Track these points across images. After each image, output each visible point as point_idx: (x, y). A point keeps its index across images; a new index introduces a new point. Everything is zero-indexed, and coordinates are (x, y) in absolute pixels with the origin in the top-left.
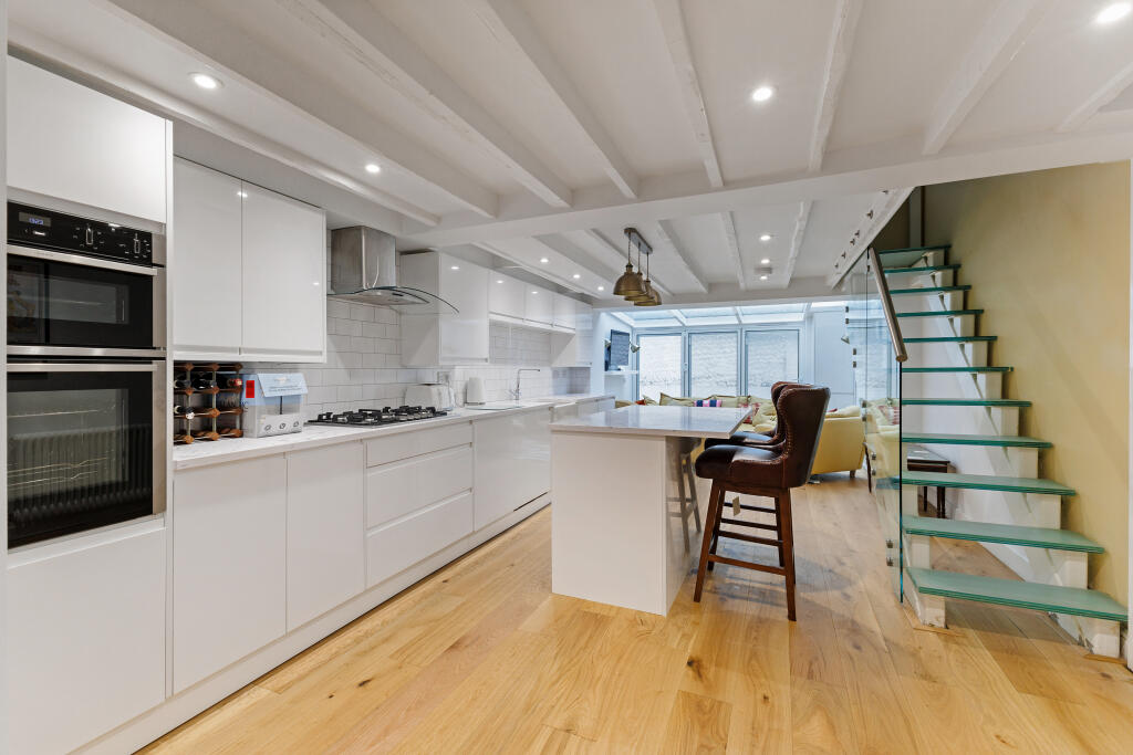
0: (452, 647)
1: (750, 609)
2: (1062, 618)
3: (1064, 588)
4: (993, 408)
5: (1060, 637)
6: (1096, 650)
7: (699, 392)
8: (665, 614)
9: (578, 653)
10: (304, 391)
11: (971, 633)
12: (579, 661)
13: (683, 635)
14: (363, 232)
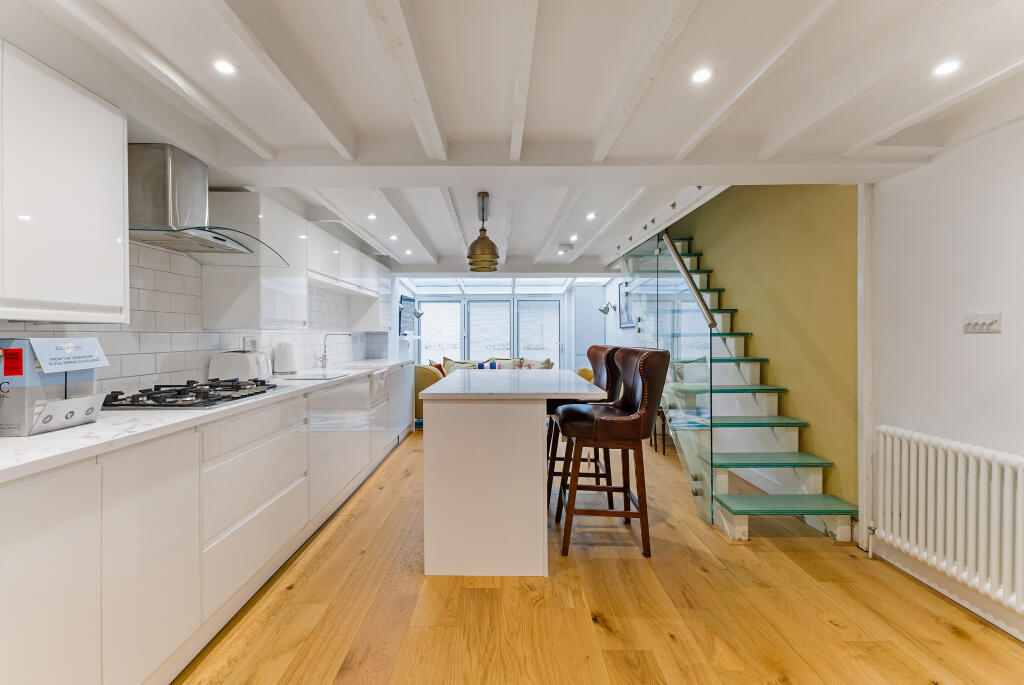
0: (343, 669)
1: (610, 553)
2: (809, 519)
3: (810, 496)
4: (741, 364)
5: (811, 533)
6: (838, 539)
7: (477, 357)
8: (546, 575)
9: (489, 638)
10: (104, 362)
11: (764, 540)
12: (494, 645)
13: (574, 592)
14: (169, 151)
